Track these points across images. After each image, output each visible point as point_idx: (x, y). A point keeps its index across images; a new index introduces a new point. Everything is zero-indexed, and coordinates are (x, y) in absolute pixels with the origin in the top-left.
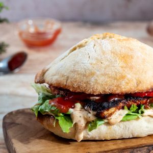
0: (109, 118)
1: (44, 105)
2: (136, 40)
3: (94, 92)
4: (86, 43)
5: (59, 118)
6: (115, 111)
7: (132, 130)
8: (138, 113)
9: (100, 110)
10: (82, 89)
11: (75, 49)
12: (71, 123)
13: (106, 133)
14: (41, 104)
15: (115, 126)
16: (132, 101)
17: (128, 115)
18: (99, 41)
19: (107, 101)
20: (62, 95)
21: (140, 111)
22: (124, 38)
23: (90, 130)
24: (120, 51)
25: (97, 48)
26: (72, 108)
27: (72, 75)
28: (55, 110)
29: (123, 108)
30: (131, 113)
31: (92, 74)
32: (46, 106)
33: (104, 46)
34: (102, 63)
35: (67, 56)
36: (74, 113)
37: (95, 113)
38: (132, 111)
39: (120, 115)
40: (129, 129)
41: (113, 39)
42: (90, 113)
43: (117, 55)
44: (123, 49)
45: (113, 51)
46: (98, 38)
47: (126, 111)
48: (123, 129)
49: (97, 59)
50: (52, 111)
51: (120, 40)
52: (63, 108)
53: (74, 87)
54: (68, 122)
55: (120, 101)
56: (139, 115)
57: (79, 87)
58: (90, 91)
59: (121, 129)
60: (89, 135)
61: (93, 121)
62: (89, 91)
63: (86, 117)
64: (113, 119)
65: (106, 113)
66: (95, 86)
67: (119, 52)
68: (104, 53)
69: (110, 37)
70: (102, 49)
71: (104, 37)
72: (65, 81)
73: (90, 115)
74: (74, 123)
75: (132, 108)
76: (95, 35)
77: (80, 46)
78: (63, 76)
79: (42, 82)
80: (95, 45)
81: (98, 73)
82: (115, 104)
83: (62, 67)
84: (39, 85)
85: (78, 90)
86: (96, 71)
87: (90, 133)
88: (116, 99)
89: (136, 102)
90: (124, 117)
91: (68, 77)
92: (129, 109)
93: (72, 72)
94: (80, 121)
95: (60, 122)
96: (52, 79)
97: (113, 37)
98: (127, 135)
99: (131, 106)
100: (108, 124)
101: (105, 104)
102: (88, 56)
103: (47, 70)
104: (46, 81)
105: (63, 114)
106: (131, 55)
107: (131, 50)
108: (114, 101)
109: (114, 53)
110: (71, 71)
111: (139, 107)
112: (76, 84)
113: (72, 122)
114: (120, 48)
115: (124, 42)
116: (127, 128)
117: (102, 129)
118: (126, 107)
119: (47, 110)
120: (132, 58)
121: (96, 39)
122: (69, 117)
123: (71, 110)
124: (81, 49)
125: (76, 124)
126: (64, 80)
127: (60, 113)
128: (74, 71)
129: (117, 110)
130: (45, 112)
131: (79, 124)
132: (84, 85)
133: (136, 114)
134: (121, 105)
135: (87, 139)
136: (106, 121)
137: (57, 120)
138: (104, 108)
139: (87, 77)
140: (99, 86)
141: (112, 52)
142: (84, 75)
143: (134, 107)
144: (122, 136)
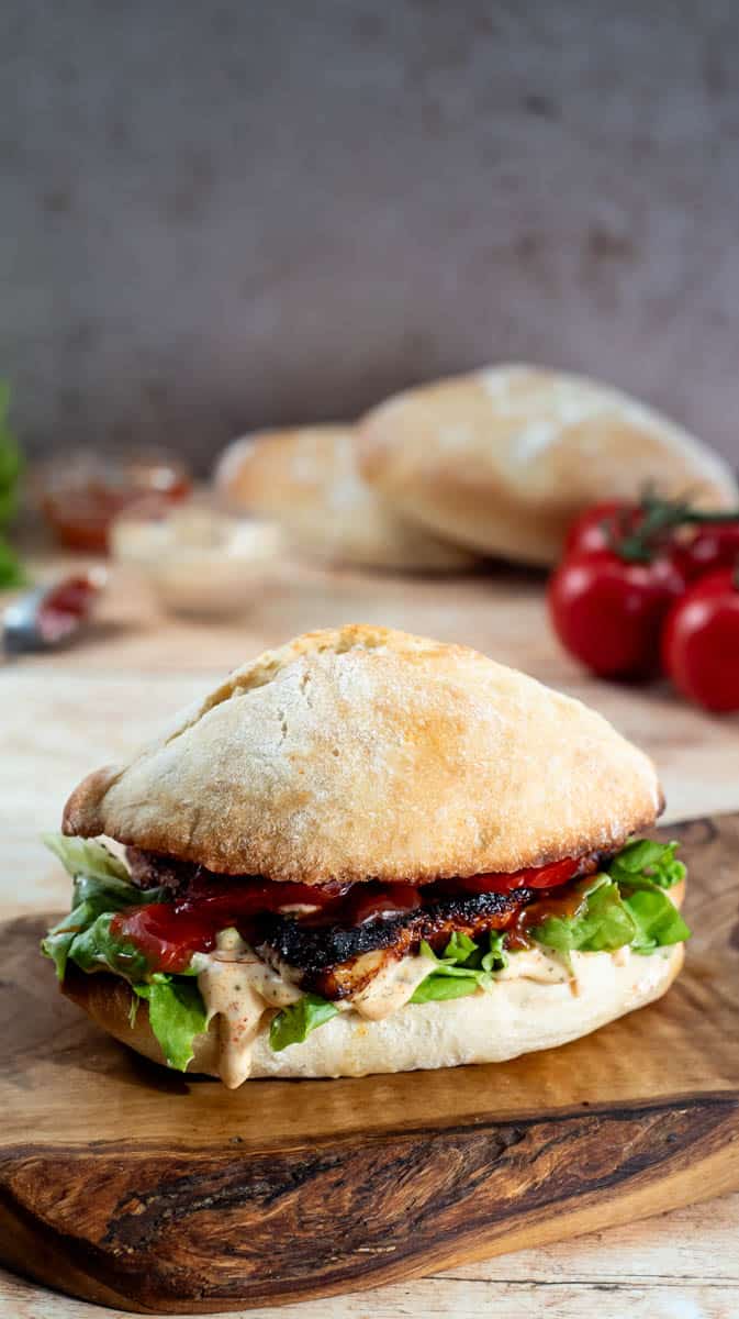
0: (357, 997)
1: (91, 932)
2: (473, 653)
3: (305, 874)
4: (272, 666)
5: (151, 993)
6: (383, 965)
7: (455, 1040)
8: (479, 968)
9: (320, 964)
10: (256, 863)
11: (225, 694)
12: (199, 1017)
13: (347, 1053)
14: (82, 929)
15: (383, 1023)
16: (455, 919)
17: (437, 976)
18: (324, 660)
19: (349, 925)
20: (168, 890)
21: (487, 963)
22: (427, 645)
23: (279, 1044)
24: (411, 703)
25: (319, 689)
26: (207, 951)
27: (213, 803)
28: (135, 959)
29: (415, 950)
30: (450, 970)
31: (298, 800)
32: (98, 938)
33: (343, 682)
34: (336, 753)
35: (193, 724)
36: (211, 971)
37: (298, 974)
38: (454, 961)
39: (403, 980)
40: (440, 1033)
41: (381, 651)
42: (277, 972)
43: (396, 718)
44: (424, 694)
45: (381, 701)
46: (322, 649)
47: (429, 964)
48: (418, 1033)
49: (315, 738)
50: (121, 963)
51: (408, 656)
52: (168, 953)
53: (221, 855)
54: (188, 1007)
55: (403, 922)
56: (483, 978)
57: (243, 853)
58: (288, 870)
59: (409, 1036)
60: (272, 1058)
61: (291, 1007)
62: (285, 872)
63: (260, 989)
64: (373, 996)
65: (341, 975)
66: (311, 850)
67: (407, 709)
68: (344, 711)
69: (371, 644)
70: (337, 696)
71: (343, 643)
72: (187, 827)
73: (276, 980)
74: (212, 1013)
75: (452, 948)
76: (310, 636)
77: (248, 682)
78: (178, 807)
79: (91, 829)
80: (306, 679)
81: (321, 795)
82: (383, 934)
83: (173, 768)
84: (78, 843)
85: (241, 869)
86: (311, 787)
87: (279, 1055)
88: (386, 914)
89: (469, 924)
90: (422, 986)
91: (198, 813)
92: (440, 953)
93: (215, 791)
94: (235, 1006)
95: (156, 1011)
96: (131, 818)
97: (383, 643)
98: (435, 1056)
99: (447, 938)
100: (354, 1014)
101: (341, 941)
102: (281, 724)
103: (114, 781)
104: (108, 828)
105: (166, 975)
106: (457, 719)
107: (455, 696)
108: (379, 922)
109: (386, 712)
110: (208, 788)
111: (483, 942)
112: (229, 843)
113: (204, 1011)
114: (411, 690)
115: (427, 663)
116: (435, 1033)
117: (330, 1038)
118: (425, 946)
119: (101, 957)
120: (461, 729)
121: (313, 652)
122: (191, 991)
123: (200, 960)
124: (254, 692)
125: (219, 1016)
126: (180, 823)
127: (156, 970)
128: (222, 789)
129: (392, 962)
130: (98, 962)
131: (233, 1018)
132: (265, 846)
133: (472, 973)
134: (409, 936)
135: (270, 1073)
136: (344, 1005)
137: (144, 1003)
138: (335, 958)
139: (275, 812)
140: (326, 851)
141: (378, 708)
142: (265, 805)
143: (462, 943)
144: (414, 1064)
